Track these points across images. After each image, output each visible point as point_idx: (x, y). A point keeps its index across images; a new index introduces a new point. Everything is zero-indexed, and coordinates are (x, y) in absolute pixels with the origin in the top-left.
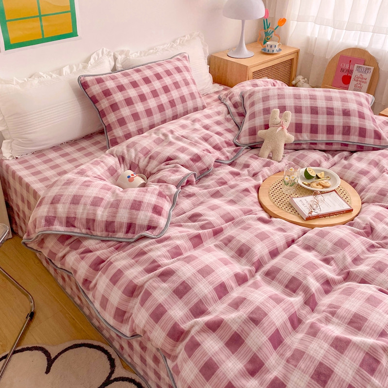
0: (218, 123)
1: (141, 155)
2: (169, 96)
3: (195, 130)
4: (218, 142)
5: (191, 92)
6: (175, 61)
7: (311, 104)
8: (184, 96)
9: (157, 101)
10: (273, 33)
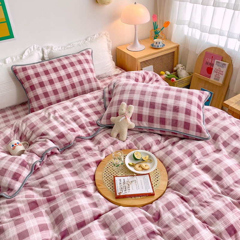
0: (91, 106)
1: (28, 129)
2: (70, 81)
3: (72, 112)
4: (84, 122)
5: (88, 78)
6: (79, 56)
7: (151, 100)
8: (82, 81)
9: (61, 84)
10: (160, 32)
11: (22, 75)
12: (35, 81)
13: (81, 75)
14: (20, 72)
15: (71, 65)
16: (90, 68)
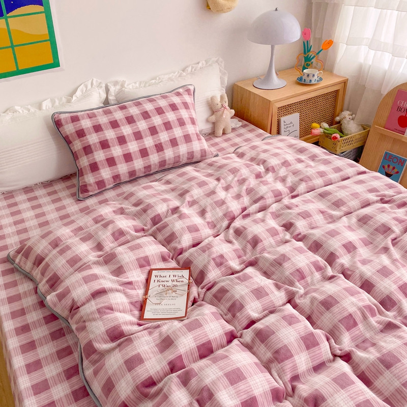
2: (155, 139)
8: (175, 138)
9: (139, 145)
10: (315, 58)
11: (70, 128)
12: (93, 139)
13: (174, 129)
14: (67, 123)
15: (157, 111)
16: (190, 118)
